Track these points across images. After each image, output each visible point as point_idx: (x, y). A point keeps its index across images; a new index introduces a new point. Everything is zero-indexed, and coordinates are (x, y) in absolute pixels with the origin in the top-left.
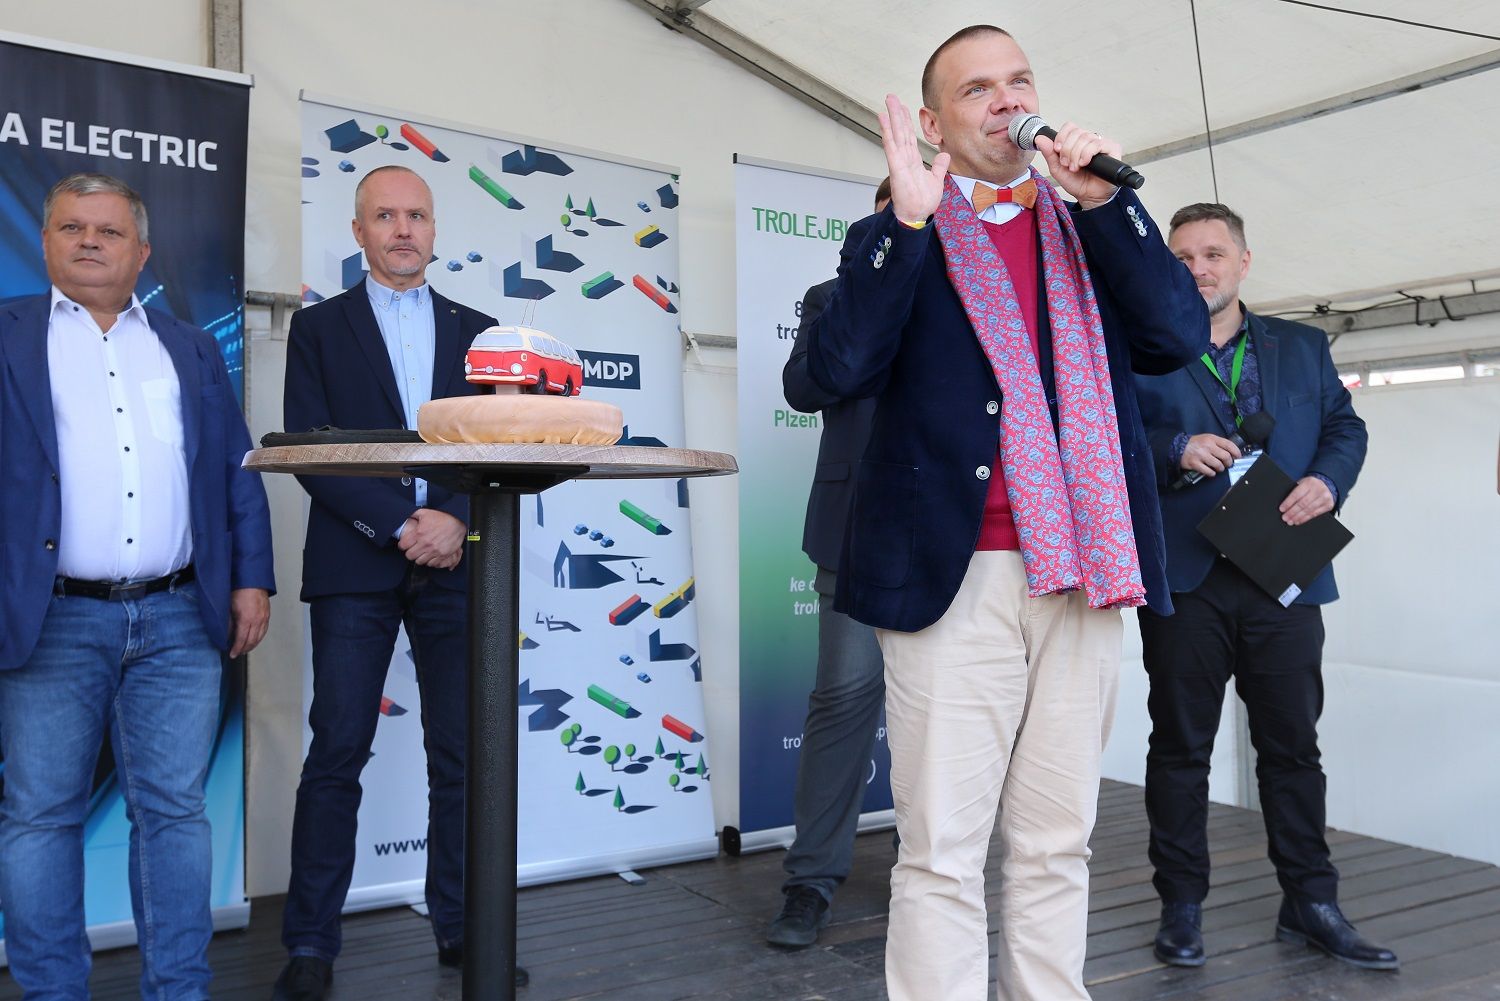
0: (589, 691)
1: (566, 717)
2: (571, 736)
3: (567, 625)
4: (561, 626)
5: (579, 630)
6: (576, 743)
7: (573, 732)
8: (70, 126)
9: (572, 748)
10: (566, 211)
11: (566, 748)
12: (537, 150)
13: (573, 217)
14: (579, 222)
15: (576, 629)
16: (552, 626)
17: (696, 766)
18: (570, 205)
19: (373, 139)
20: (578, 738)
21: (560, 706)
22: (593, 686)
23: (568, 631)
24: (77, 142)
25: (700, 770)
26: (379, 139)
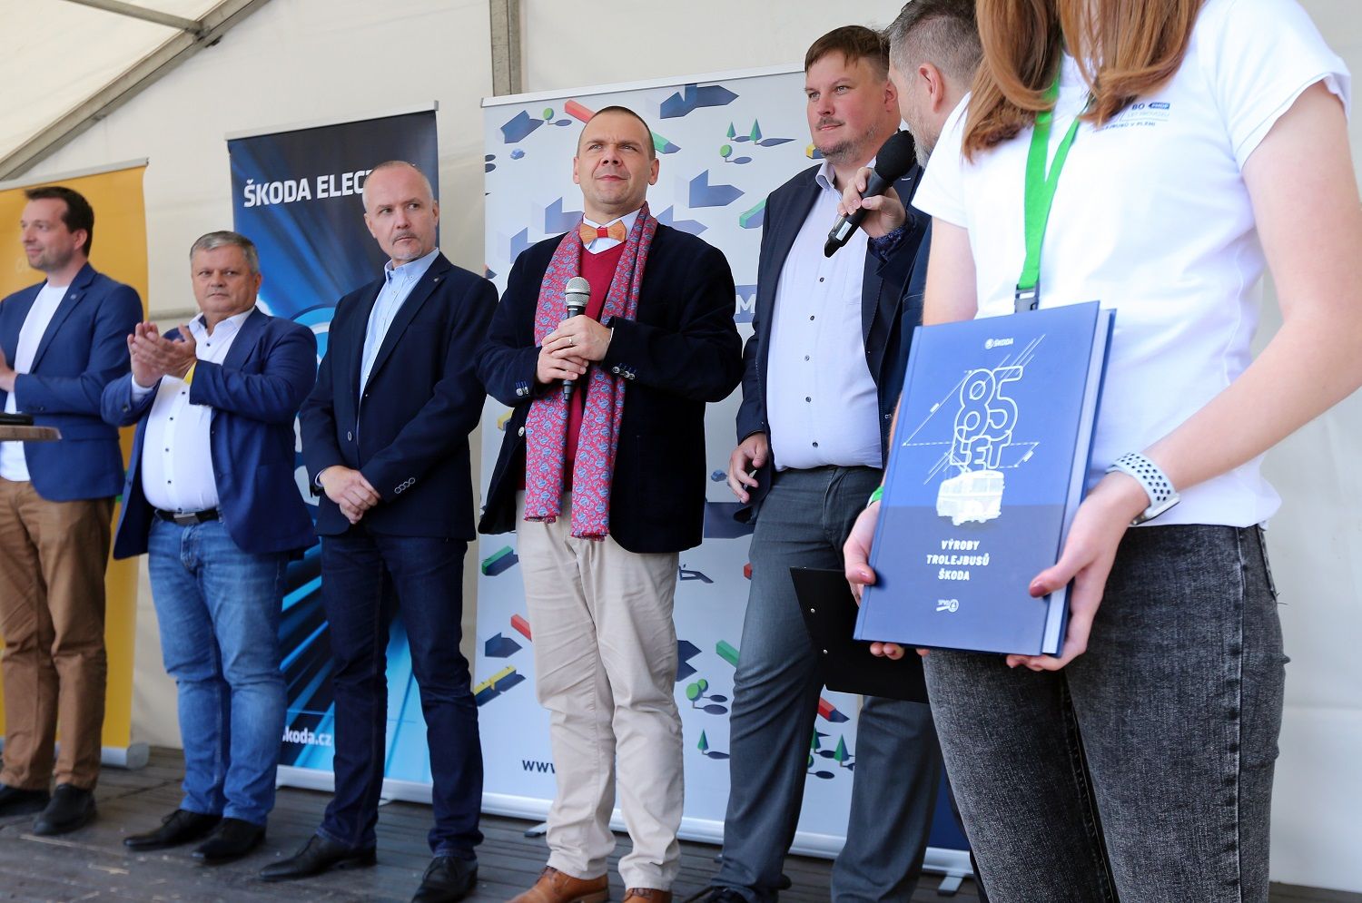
0: (717, 646)
1: (693, 671)
2: (697, 691)
3: (699, 575)
4: (693, 575)
5: (712, 582)
6: (701, 699)
7: (699, 687)
8: (332, 177)
9: (698, 703)
10: (728, 142)
11: (691, 702)
12: (698, 86)
13: (735, 145)
14: (740, 150)
15: (709, 581)
16: (684, 575)
17: (834, 749)
18: (732, 133)
19: (540, 122)
20: (705, 694)
21: (687, 659)
22: (723, 642)
23: (700, 581)
24: (336, 190)
25: (840, 754)
26: (546, 122)
